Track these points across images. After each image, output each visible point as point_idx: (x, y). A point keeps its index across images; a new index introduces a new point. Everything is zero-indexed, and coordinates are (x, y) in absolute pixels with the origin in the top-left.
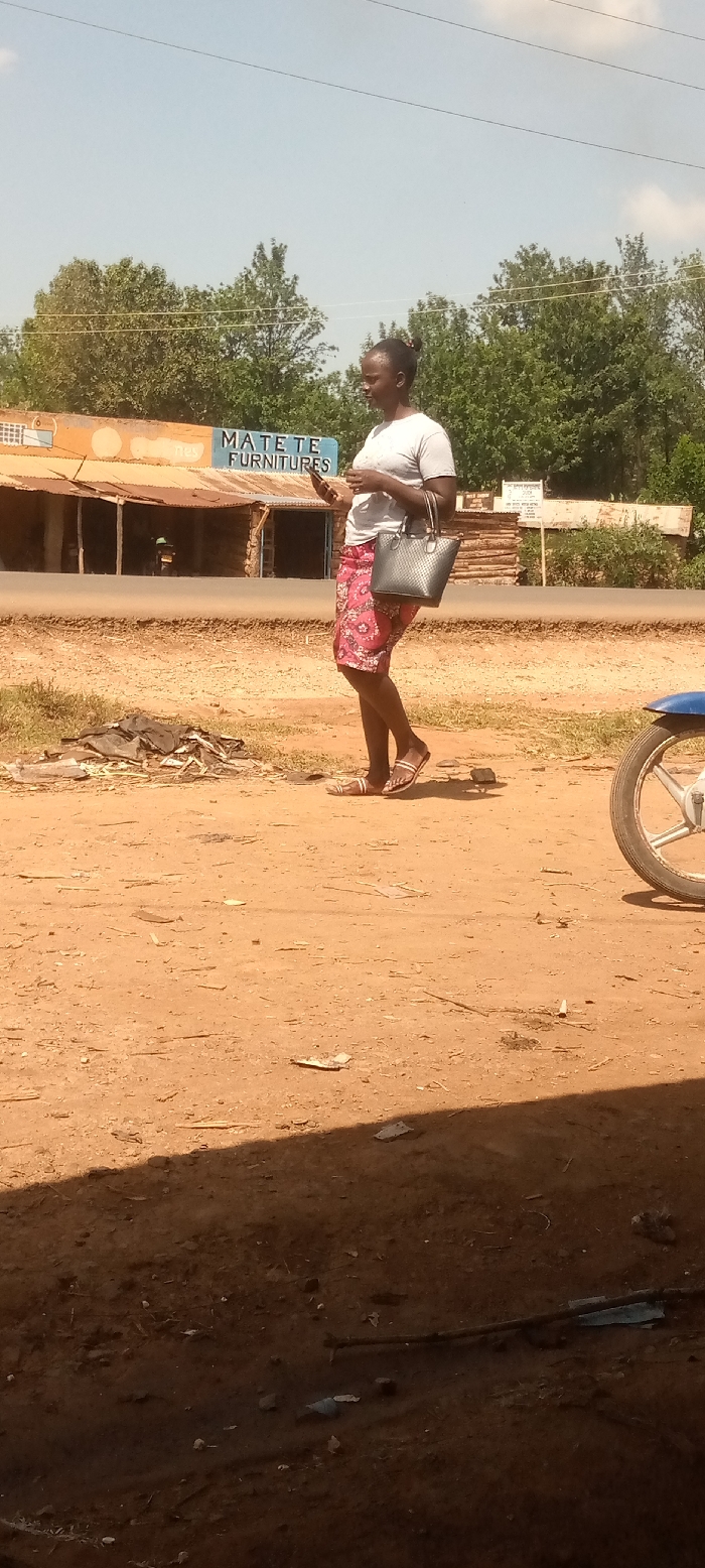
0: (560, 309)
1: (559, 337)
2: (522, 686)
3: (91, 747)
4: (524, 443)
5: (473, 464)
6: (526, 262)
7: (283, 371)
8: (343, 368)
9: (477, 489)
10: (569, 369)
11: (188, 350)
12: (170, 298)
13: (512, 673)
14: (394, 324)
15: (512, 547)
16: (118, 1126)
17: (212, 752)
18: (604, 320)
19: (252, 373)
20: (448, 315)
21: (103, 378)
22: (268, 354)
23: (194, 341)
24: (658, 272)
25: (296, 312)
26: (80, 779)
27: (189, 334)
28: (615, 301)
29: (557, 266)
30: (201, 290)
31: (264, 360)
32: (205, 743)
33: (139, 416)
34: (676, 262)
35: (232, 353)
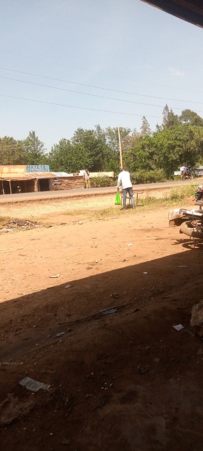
0: (86, 139)
1: (87, 144)
2: (87, 206)
3: (8, 226)
4: (83, 163)
5: (74, 168)
6: (79, 131)
7: (38, 154)
8: (48, 153)
9: (76, 172)
10: (89, 149)
11: (19, 152)
12: (15, 142)
13: (85, 204)
14: (56, 144)
16: (18, 293)
17: (31, 224)
18: (94, 140)
19: (32, 155)
20: (66, 141)
21: (4, 158)
22: (34, 151)
23: (20, 150)
24: (103, 131)
25: (38, 143)
26: (7, 232)
27: (19, 149)
28: (96, 136)
29: (85, 131)
30: (20, 141)
31: (34, 152)
32: (29, 223)
33: (12, 165)
35: (28, 152)
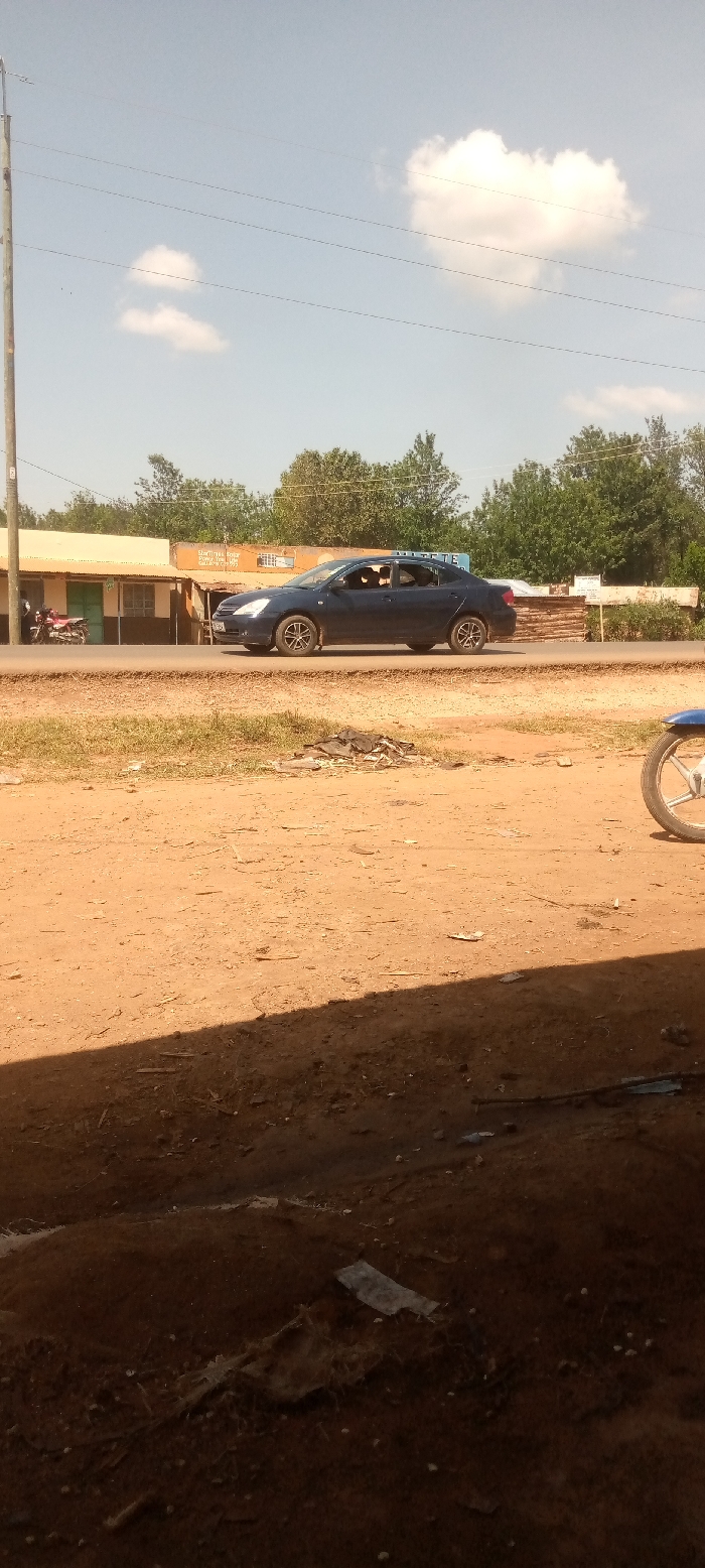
0: (611, 465)
1: (610, 483)
2: (588, 705)
3: (321, 749)
4: (587, 552)
5: (556, 566)
6: (587, 437)
7: (435, 513)
8: (472, 509)
9: (559, 582)
10: (616, 503)
11: (375, 503)
12: (363, 471)
13: (582, 697)
14: (502, 480)
15: (581, 618)
16: (345, 974)
17: (395, 751)
18: (639, 471)
19: (413, 515)
20: (538, 473)
21: (324, 524)
22: (425, 503)
23: (379, 497)
24: (673, 439)
25: (441, 476)
26: (317, 769)
27: (376, 493)
28: (646, 459)
30: (383, 465)
31: (422, 506)
32: (391, 746)
33: (346, 545)
34: (684, 431)
35: (402, 504)
